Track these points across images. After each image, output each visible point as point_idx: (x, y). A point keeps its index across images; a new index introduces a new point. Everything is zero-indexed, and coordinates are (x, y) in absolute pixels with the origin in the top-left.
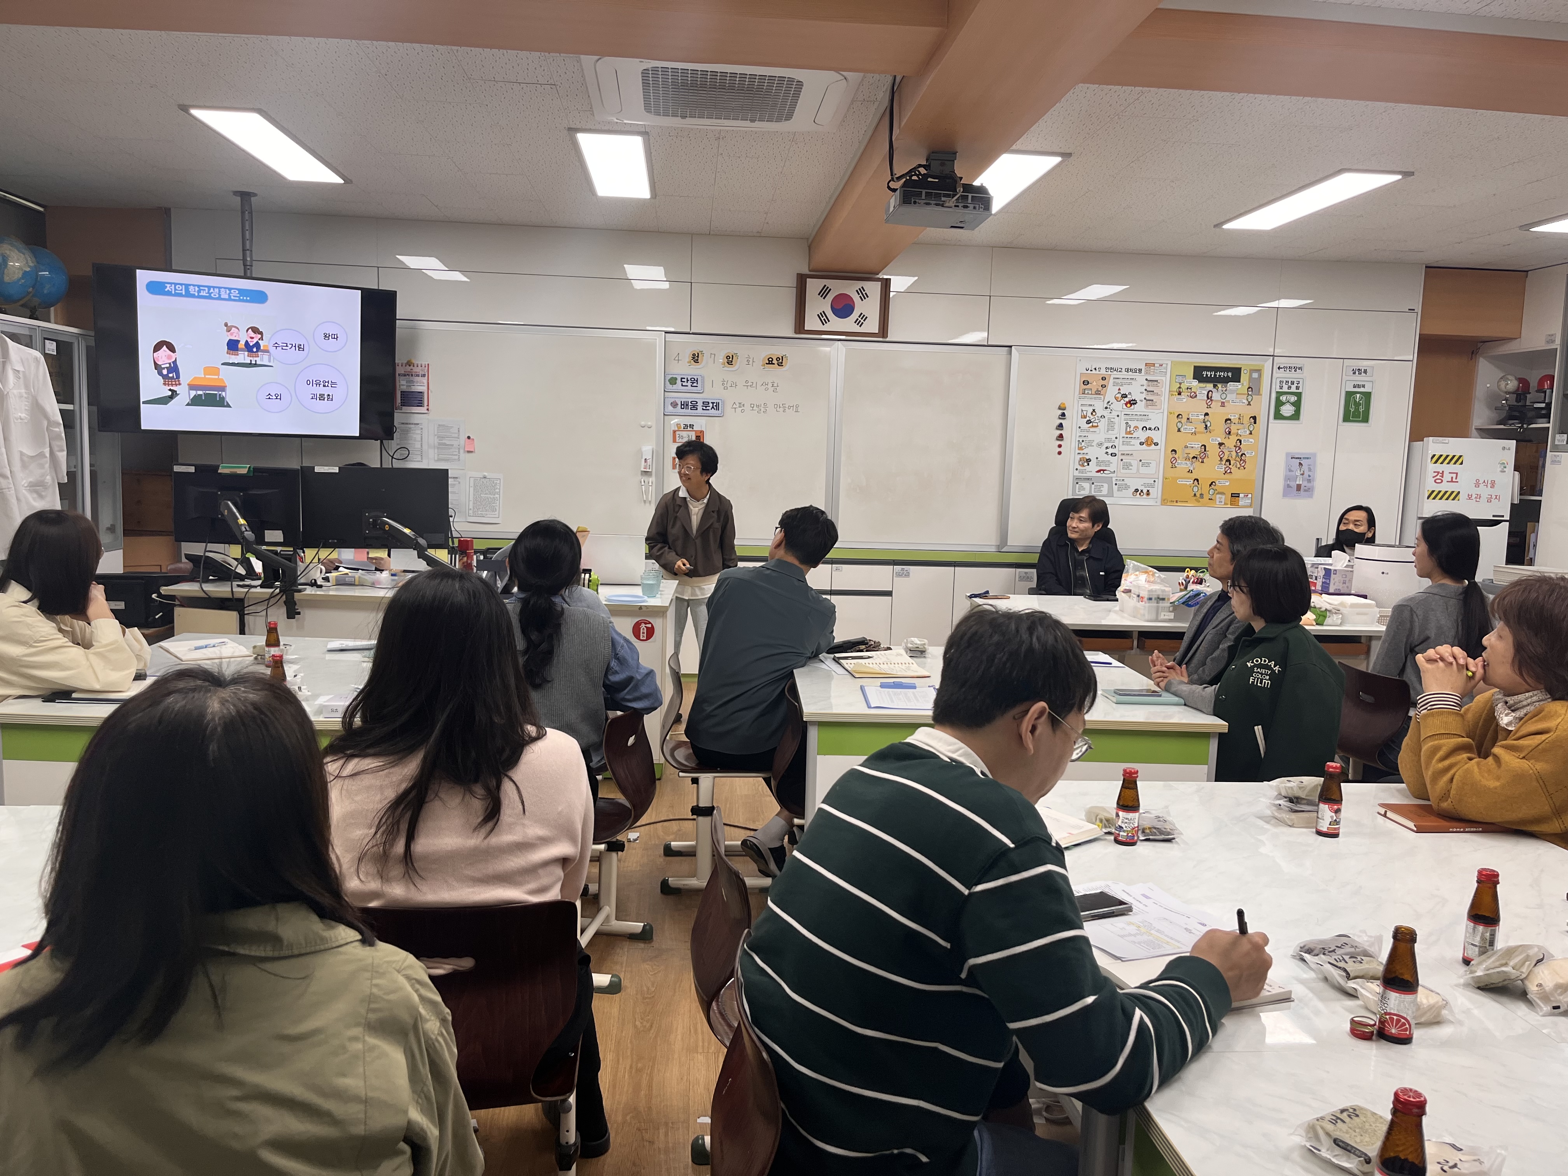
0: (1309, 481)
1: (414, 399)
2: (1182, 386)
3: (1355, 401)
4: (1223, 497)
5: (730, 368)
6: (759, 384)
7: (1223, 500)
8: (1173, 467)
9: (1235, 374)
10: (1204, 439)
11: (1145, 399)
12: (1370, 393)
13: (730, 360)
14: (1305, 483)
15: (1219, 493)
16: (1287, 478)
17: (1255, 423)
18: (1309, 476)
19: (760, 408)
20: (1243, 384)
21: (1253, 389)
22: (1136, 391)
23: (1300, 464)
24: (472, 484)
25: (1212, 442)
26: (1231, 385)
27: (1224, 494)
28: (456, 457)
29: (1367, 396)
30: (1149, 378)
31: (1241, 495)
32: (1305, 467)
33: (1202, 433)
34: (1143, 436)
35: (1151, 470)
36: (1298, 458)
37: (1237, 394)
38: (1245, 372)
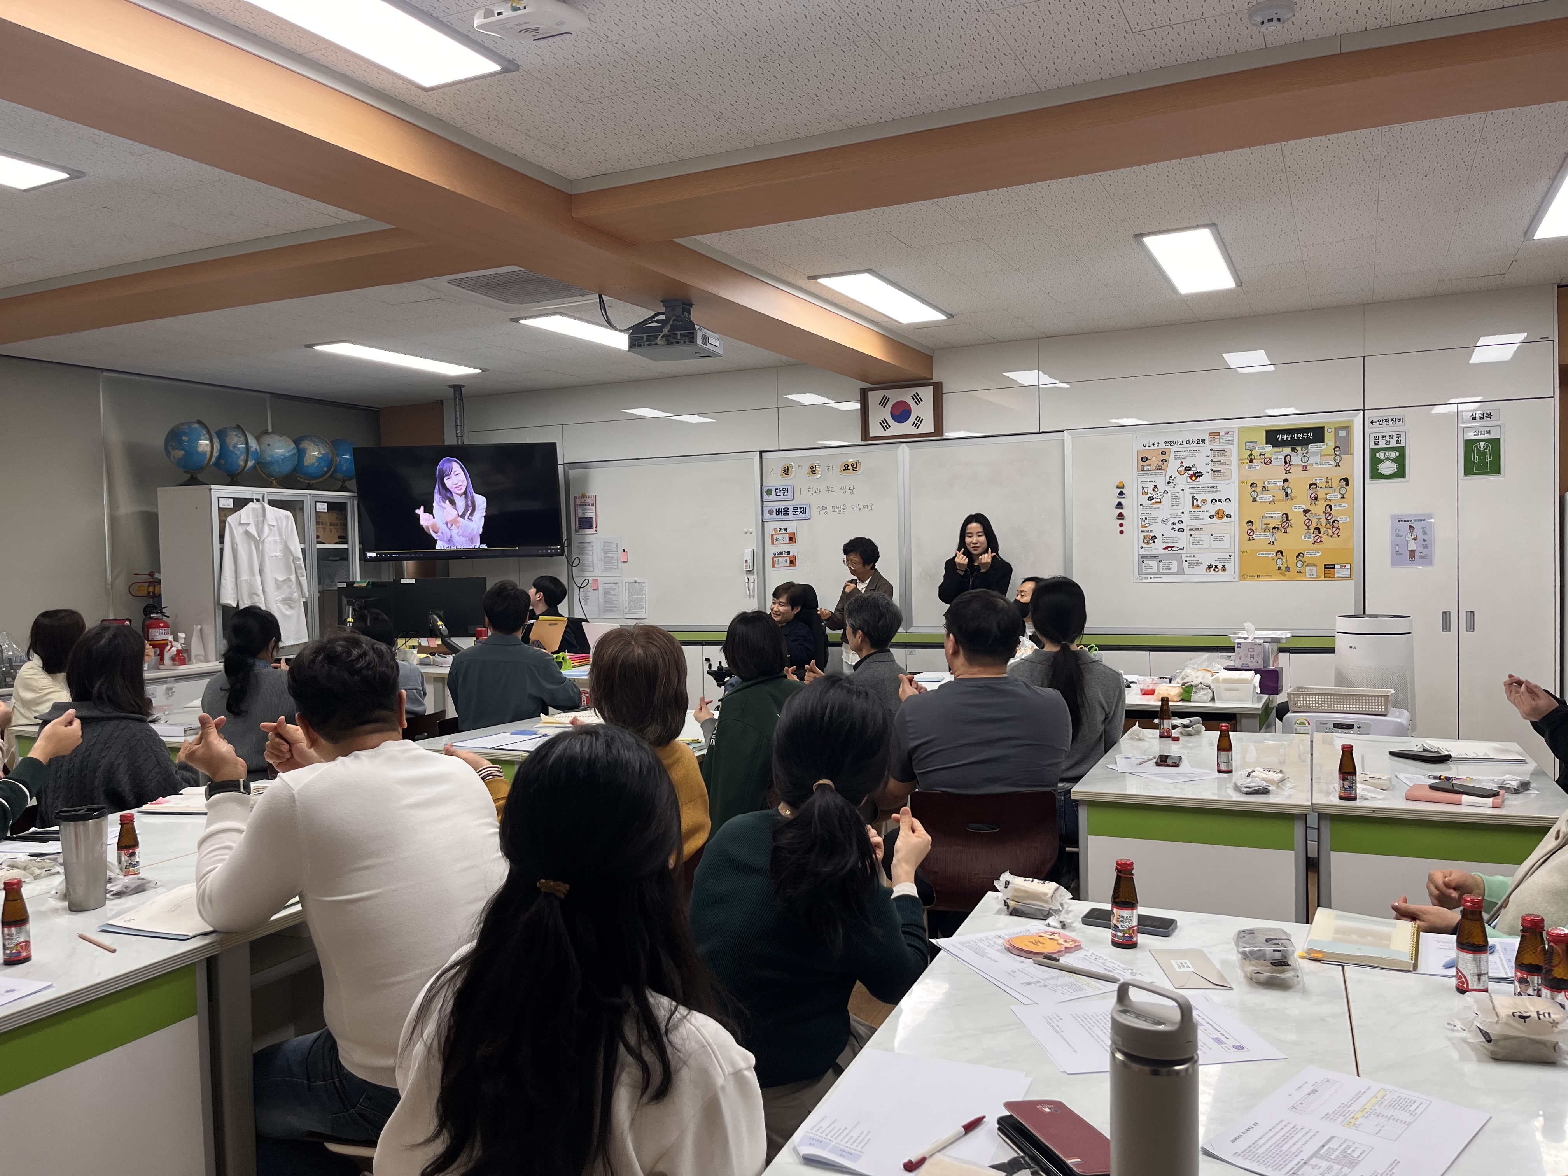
0: (1425, 547)
1: (586, 523)
2: (1253, 453)
3: (1479, 450)
4: (1315, 569)
5: (813, 477)
6: (838, 488)
7: (1314, 572)
8: (1251, 539)
9: (1317, 434)
10: (1285, 506)
11: (1212, 470)
12: (1498, 440)
13: (813, 470)
14: (1421, 549)
15: (1308, 565)
16: (1394, 545)
17: (1347, 485)
18: (1425, 540)
19: (839, 509)
20: (1327, 445)
21: (1342, 448)
22: (1201, 461)
23: (1411, 527)
24: (627, 588)
25: (1295, 511)
26: (1313, 447)
27: (1314, 565)
28: (616, 567)
29: (1495, 444)
30: (1214, 448)
31: (1337, 566)
32: (1418, 531)
33: (1283, 501)
34: (1213, 509)
35: (1226, 544)
36: (1408, 521)
37: (1321, 456)
38: (1330, 430)
